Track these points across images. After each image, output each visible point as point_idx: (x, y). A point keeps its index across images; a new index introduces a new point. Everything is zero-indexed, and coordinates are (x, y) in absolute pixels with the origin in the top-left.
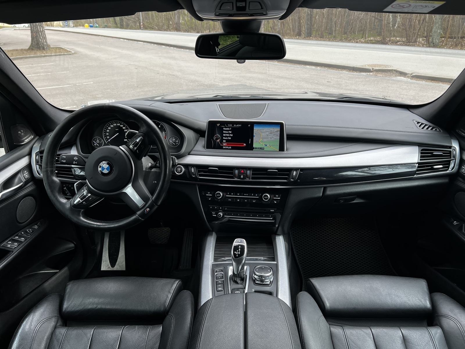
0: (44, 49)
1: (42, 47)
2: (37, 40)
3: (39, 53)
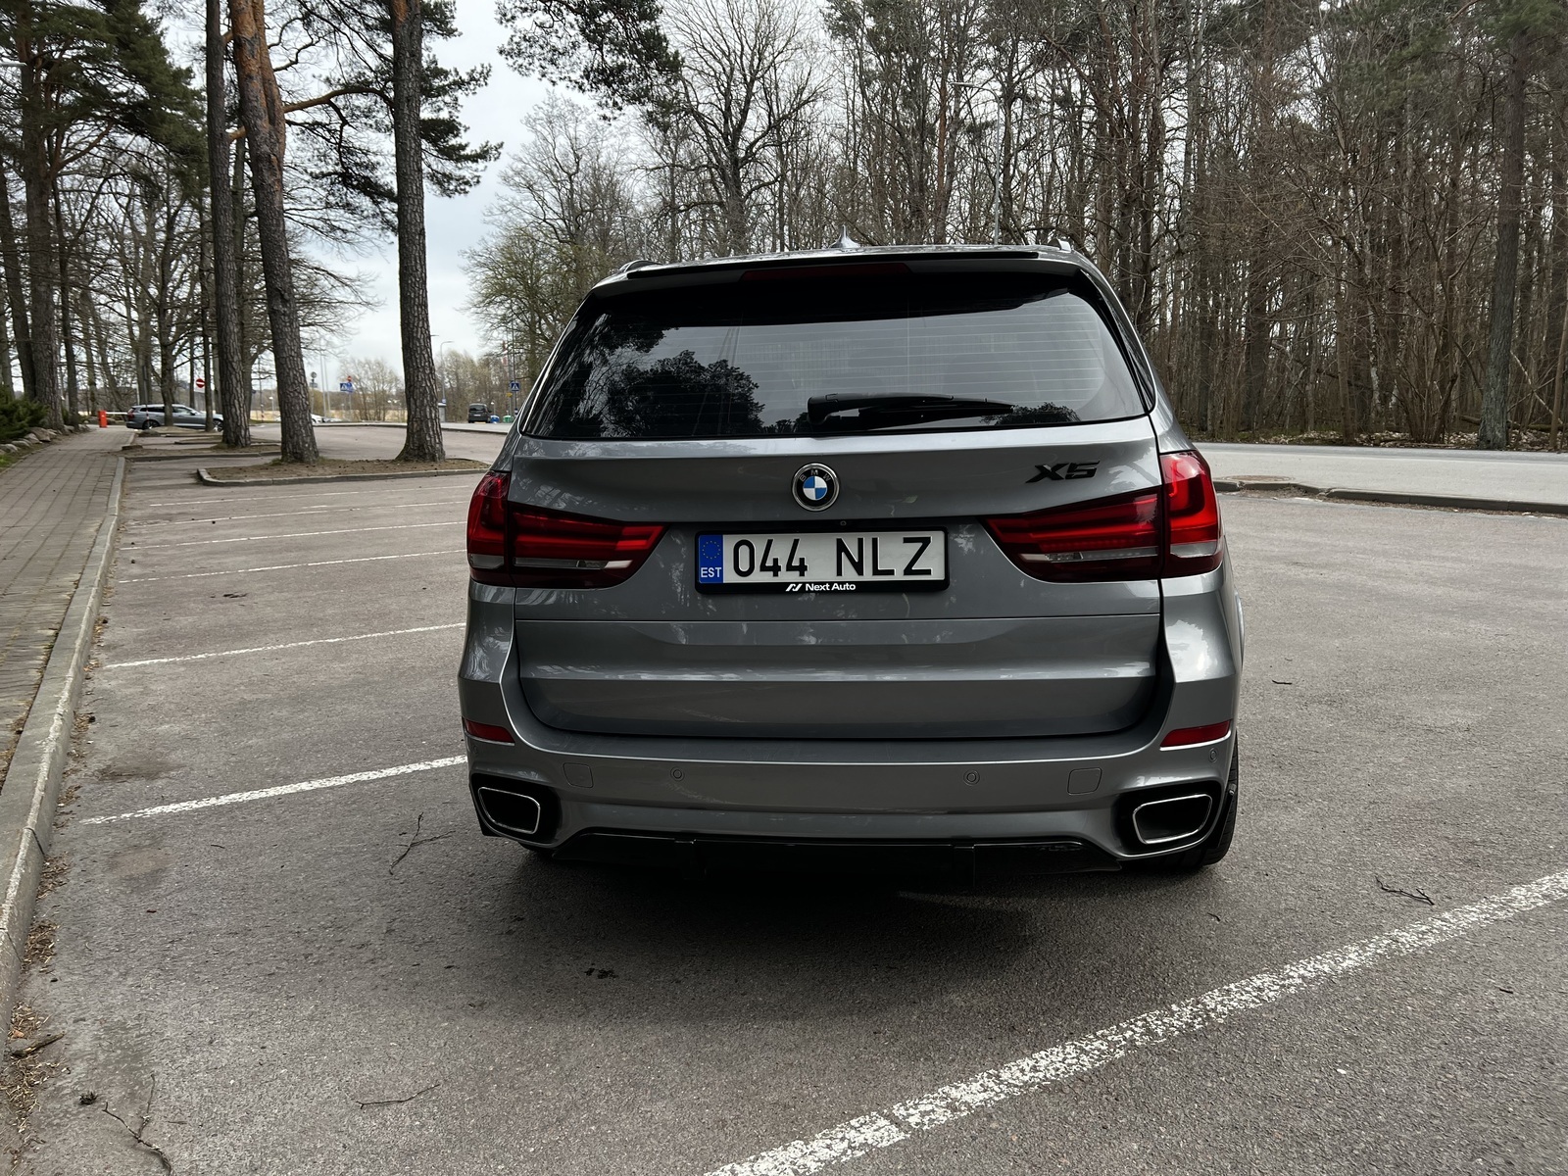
0: (433, 459)
1: (430, 454)
2: (419, 440)
3: (422, 468)
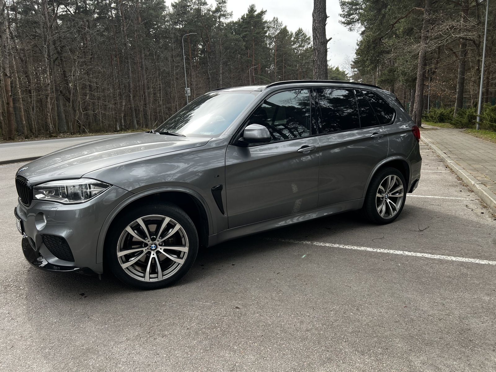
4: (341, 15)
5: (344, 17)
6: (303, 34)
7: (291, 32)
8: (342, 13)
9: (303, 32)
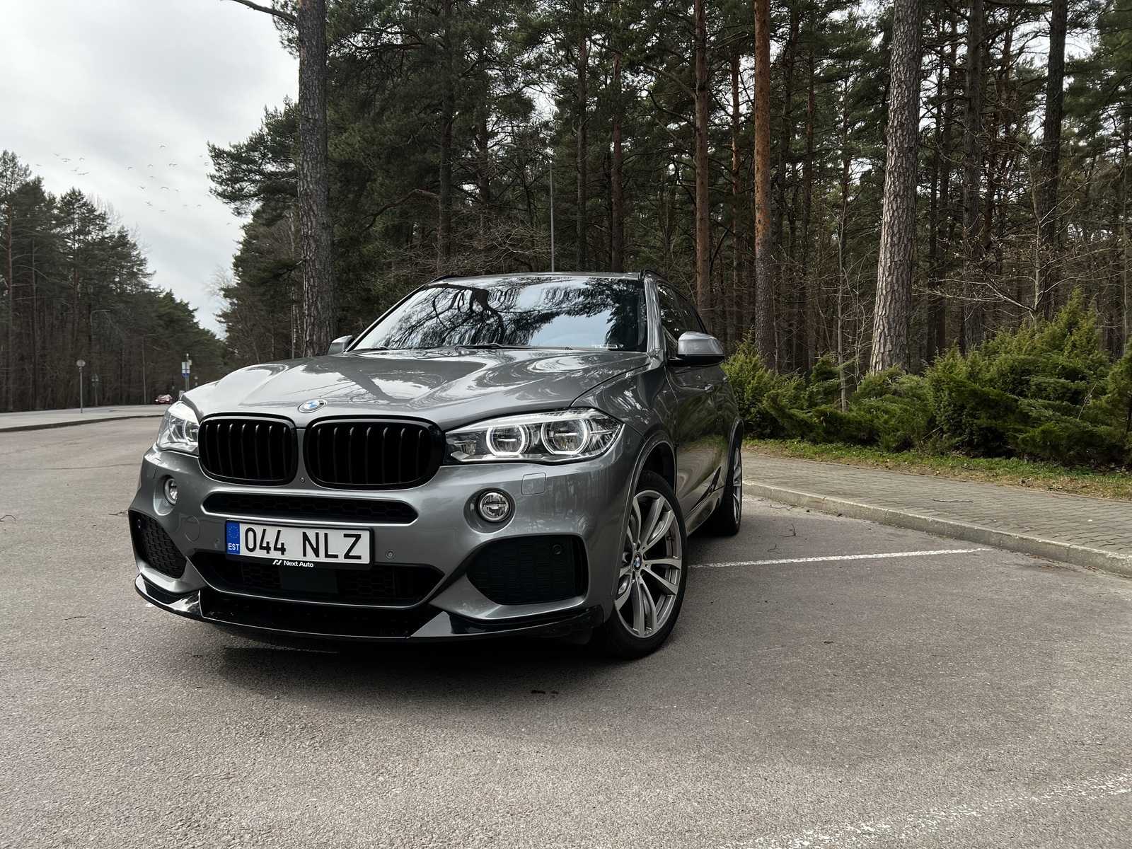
4: (213, 177)
5: (221, 184)
6: (85, 204)
7: (50, 194)
8: (217, 174)
9: (85, 200)
